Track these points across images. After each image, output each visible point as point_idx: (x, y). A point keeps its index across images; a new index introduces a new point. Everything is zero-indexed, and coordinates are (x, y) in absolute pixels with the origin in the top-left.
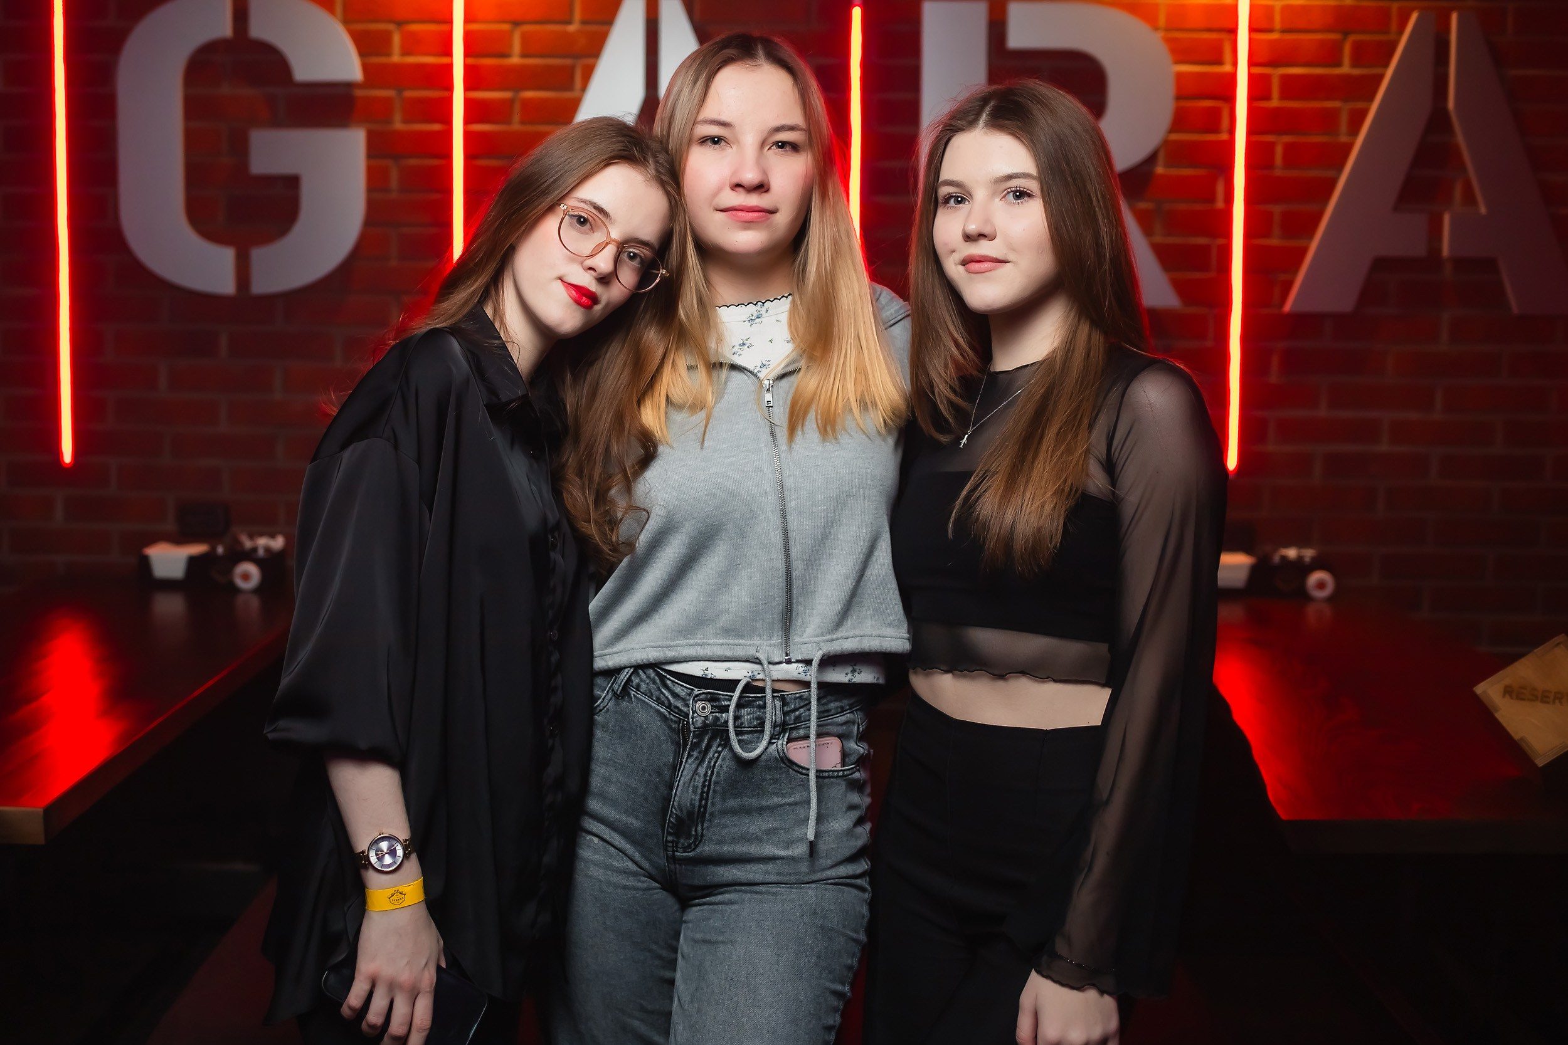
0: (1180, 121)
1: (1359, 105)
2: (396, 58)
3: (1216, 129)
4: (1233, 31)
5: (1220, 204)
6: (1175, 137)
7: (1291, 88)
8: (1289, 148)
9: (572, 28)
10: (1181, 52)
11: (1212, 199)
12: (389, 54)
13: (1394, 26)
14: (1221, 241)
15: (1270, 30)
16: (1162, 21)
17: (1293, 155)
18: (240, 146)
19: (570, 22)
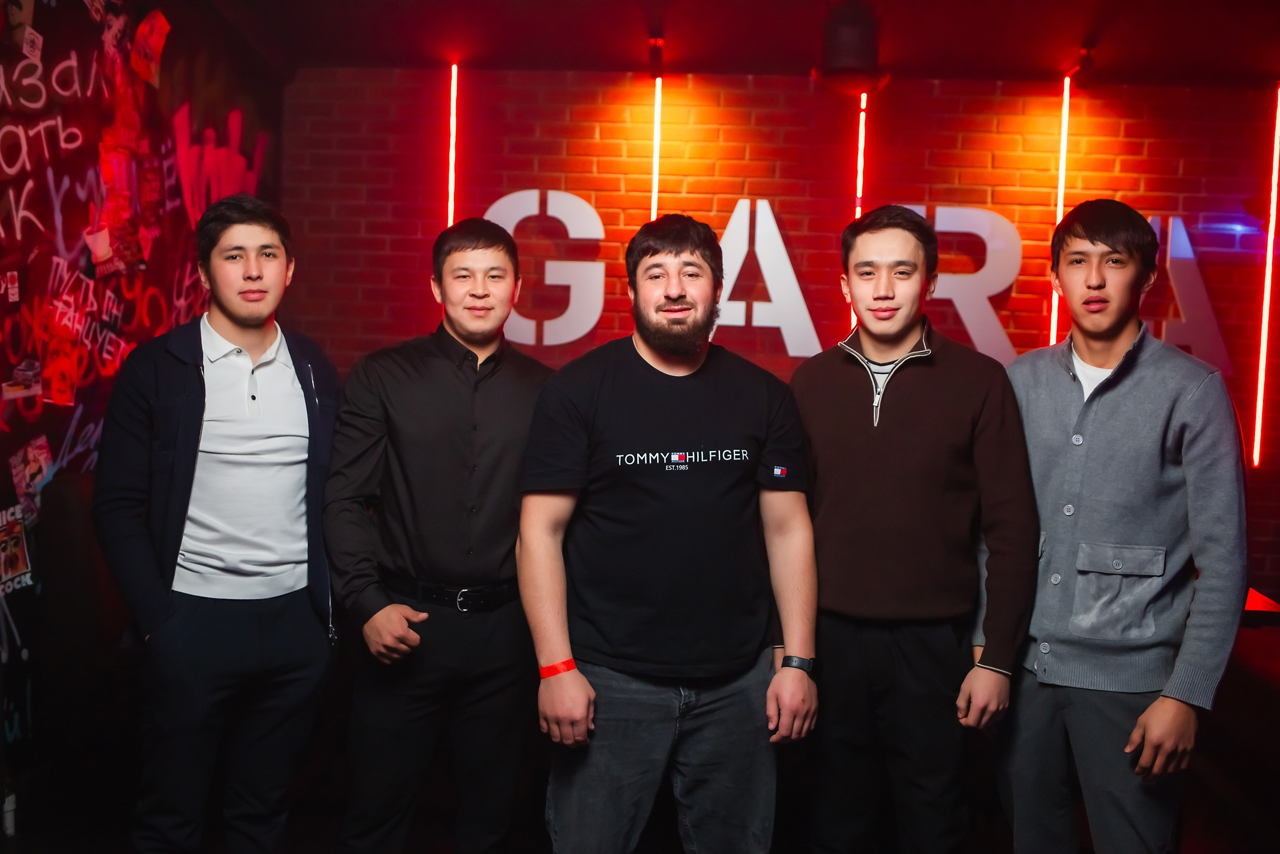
0: (1024, 271)
2: (622, 226)
3: (1042, 275)
5: (1045, 313)
6: (1022, 278)
9: (712, 214)
11: (1041, 311)
12: (618, 225)
16: (1017, 218)
18: (540, 270)
19: (710, 211)
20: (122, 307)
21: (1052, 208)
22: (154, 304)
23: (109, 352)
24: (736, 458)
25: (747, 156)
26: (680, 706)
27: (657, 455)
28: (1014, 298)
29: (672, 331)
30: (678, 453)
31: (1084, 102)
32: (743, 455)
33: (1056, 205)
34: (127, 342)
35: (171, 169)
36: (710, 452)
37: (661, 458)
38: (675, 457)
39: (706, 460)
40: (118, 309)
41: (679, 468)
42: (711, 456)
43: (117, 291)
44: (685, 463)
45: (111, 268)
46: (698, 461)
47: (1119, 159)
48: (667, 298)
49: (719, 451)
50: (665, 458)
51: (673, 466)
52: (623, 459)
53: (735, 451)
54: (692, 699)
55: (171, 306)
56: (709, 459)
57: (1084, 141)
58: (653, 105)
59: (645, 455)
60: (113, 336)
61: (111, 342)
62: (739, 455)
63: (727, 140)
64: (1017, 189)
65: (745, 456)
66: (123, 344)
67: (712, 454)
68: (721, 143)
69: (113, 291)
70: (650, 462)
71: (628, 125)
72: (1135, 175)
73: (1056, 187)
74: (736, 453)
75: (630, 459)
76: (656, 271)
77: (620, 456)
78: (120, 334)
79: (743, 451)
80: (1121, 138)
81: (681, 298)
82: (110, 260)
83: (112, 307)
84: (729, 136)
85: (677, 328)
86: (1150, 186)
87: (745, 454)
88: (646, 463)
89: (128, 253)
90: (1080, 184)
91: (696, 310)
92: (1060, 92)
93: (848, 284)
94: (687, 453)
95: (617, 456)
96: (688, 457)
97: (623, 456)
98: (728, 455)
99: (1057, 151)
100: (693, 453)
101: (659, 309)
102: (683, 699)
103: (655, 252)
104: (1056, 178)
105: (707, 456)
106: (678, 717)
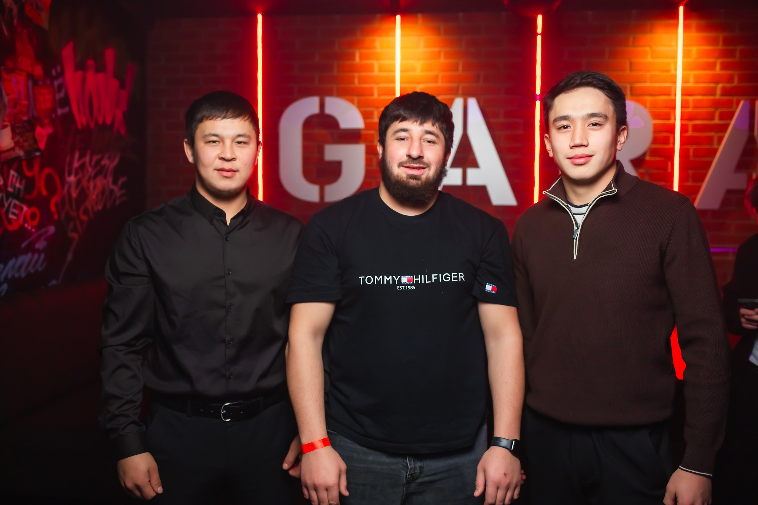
0: (655, 140)
1: (720, 134)
3: (668, 143)
4: (674, 108)
5: (669, 170)
6: (654, 146)
7: (696, 128)
8: (695, 150)
10: (656, 116)
11: (666, 168)
12: (374, 119)
13: (734, 105)
14: (669, 184)
15: (688, 107)
16: (648, 104)
17: (697, 153)
18: (321, 151)
20: (24, 182)
21: (672, 97)
22: (49, 180)
23: (14, 214)
24: (454, 279)
25: (460, 68)
26: (406, 476)
27: (391, 277)
28: (649, 161)
29: (408, 183)
30: (407, 276)
31: (694, 23)
32: (460, 277)
33: (675, 95)
34: (29, 206)
35: (60, 87)
36: (433, 275)
37: (393, 280)
38: (404, 279)
39: (430, 282)
40: (21, 183)
41: (408, 288)
42: (433, 278)
43: (19, 171)
44: (413, 284)
45: (13, 154)
46: (423, 282)
47: (719, 62)
48: (409, 156)
49: (440, 275)
50: (397, 280)
51: (403, 286)
52: (364, 279)
53: (453, 274)
54: (416, 471)
55: (63, 182)
56: (432, 281)
57: (694, 50)
58: (394, 36)
59: (381, 277)
60: (17, 202)
61: (15, 207)
62: (456, 277)
63: (445, 58)
64: (648, 85)
65: (461, 278)
66: (25, 208)
67: (435, 277)
68: (442, 60)
69: (16, 171)
70: (385, 283)
71: (378, 50)
72: (730, 72)
73: (675, 82)
74: (454, 275)
75: (369, 280)
76: (403, 134)
77: (362, 277)
78: (22, 200)
79: (460, 274)
80: (720, 47)
81: (420, 158)
82: (13, 149)
83: (16, 182)
84: (448, 55)
85: (413, 182)
86: (742, 78)
87: (461, 276)
88: (382, 283)
89: (26, 144)
90: (692, 80)
91: (430, 169)
92: (677, 17)
93: (550, 141)
94: (414, 276)
95: (360, 277)
96: (415, 279)
97: (364, 277)
98: (447, 278)
99: (675, 57)
100: (419, 276)
101: (401, 165)
102: (409, 470)
103: (404, 119)
104: (675, 76)
105: (430, 279)
106: (405, 483)
